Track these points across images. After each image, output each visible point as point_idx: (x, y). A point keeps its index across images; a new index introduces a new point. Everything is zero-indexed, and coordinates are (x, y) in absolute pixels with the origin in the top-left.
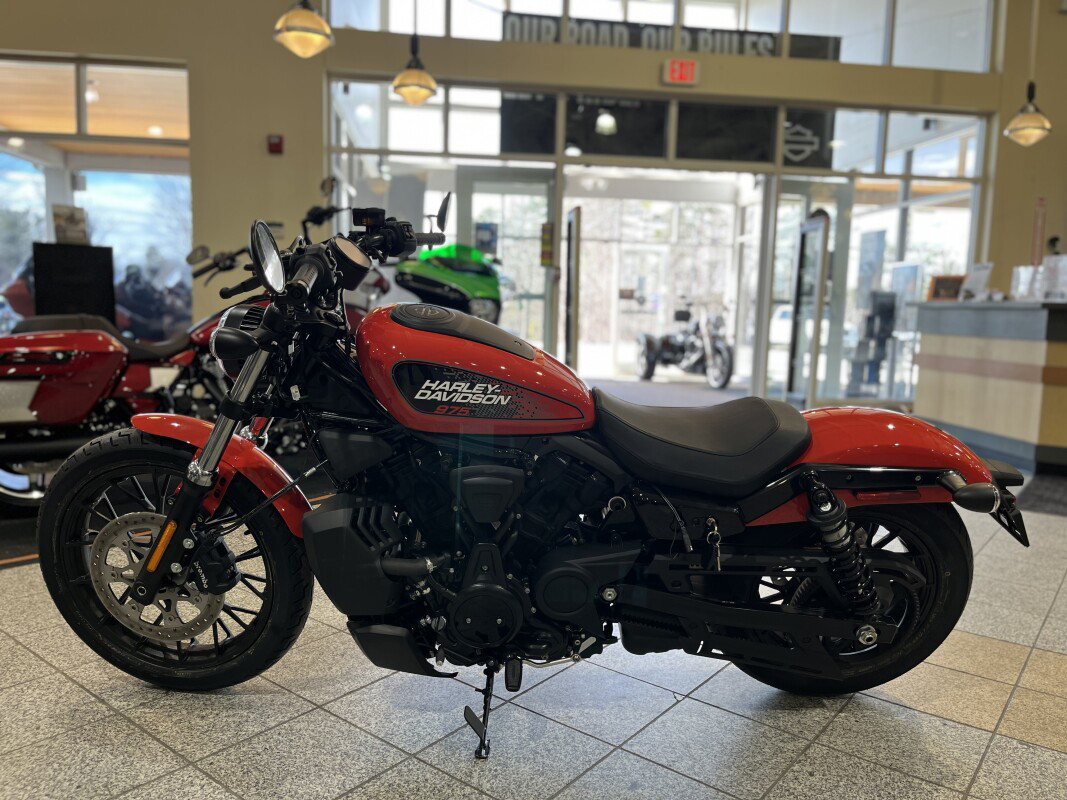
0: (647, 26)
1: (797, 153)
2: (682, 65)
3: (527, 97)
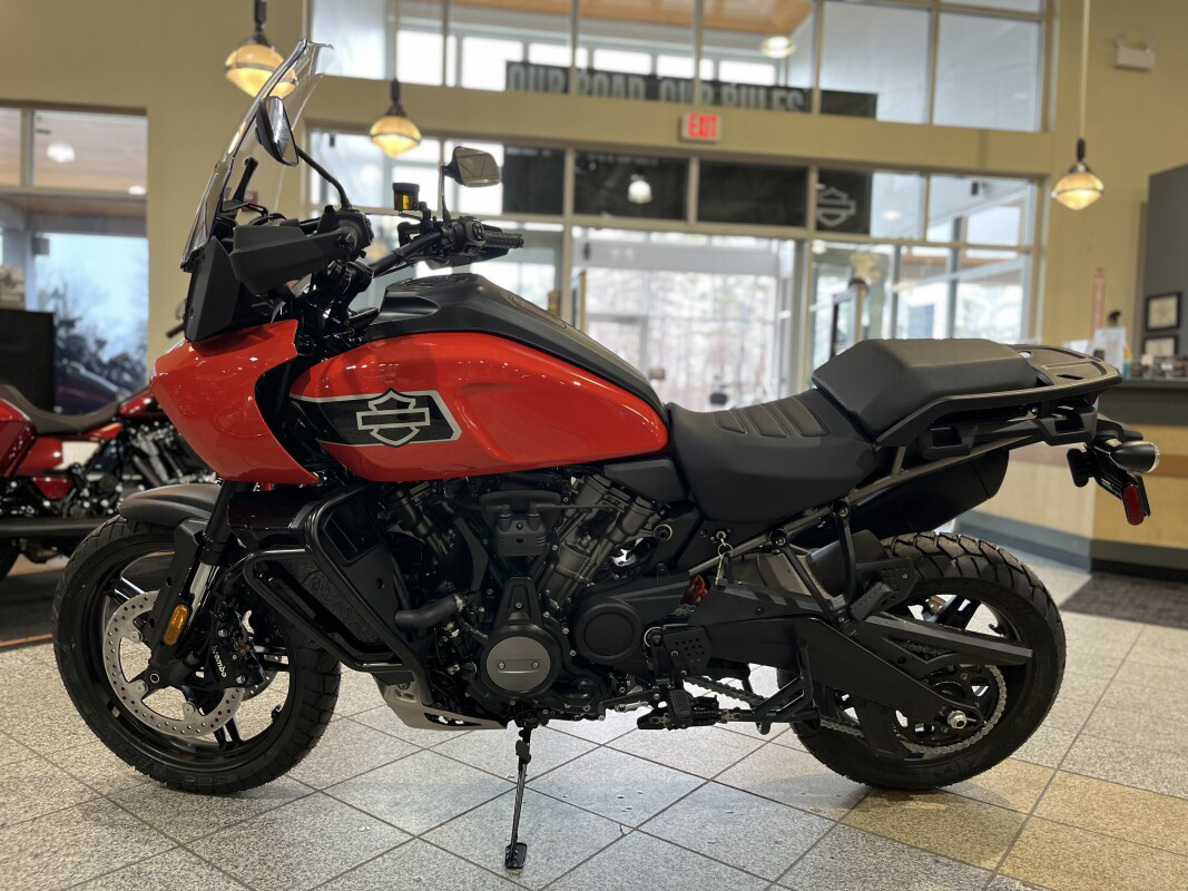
0: (665, 78)
1: (831, 217)
2: (702, 120)
3: (533, 152)
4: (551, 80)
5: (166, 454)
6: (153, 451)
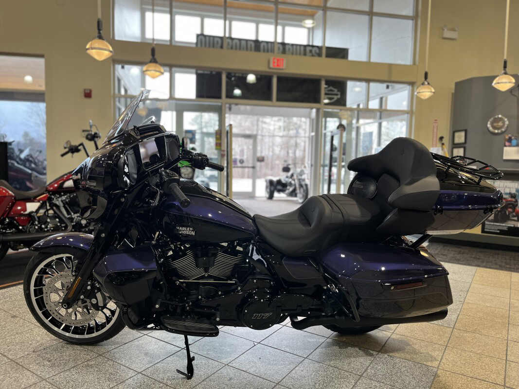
0: (262, 42)
1: (331, 99)
2: (278, 60)
3: (208, 72)
4: (215, 42)
5: (66, 206)
6: (61, 205)
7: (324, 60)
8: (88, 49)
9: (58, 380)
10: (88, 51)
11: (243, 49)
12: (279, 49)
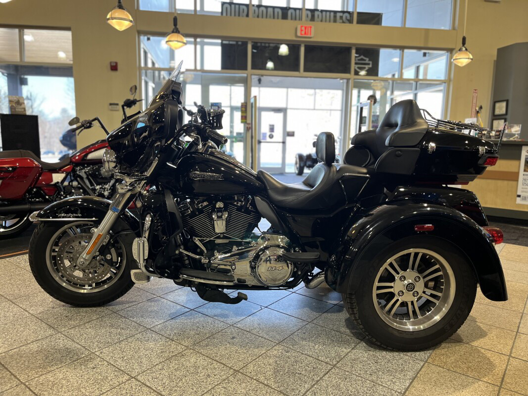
0: (290, 9)
1: (361, 69)
2: (305, 28)
3: (234, 43)
4: (241, 10)
5: (90, 177)
6: (84, 176)
7: (355, 27)
8: (108, 19)
9: (72, 332)
10: (109, 22)
11: (270, 17)
12: (307, 16)
